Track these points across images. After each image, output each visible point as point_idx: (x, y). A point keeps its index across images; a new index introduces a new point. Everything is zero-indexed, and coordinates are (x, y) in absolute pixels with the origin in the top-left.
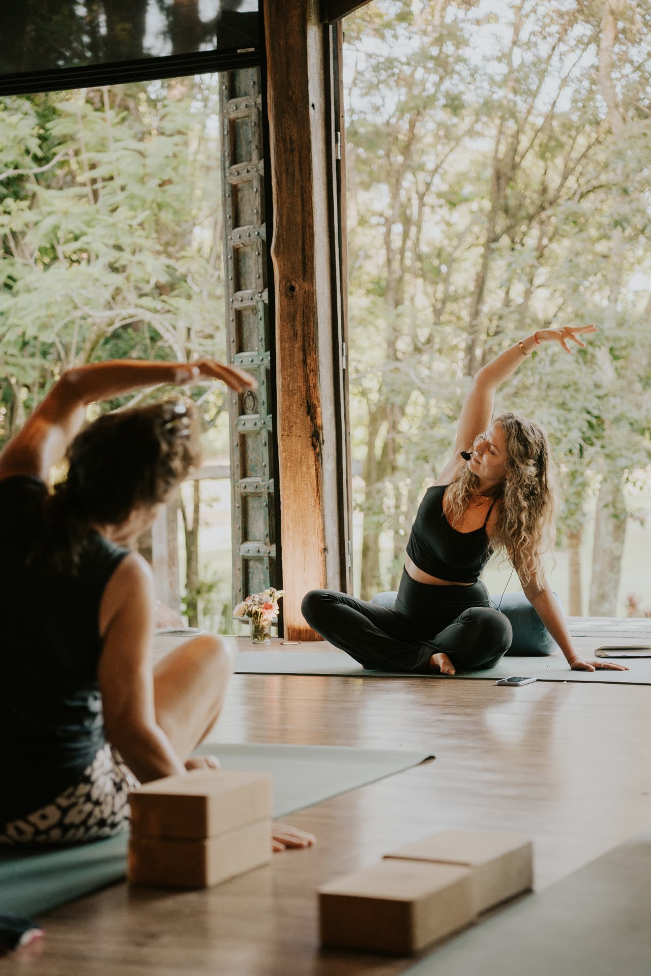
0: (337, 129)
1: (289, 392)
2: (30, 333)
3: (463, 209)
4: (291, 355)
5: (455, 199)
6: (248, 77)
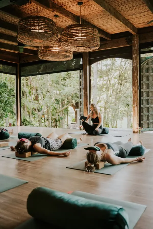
0: (90, 76)
1: (84, 104)
2: (65, 94)
3: (116, 79)
4: (85, 100)
6: (82, 71)
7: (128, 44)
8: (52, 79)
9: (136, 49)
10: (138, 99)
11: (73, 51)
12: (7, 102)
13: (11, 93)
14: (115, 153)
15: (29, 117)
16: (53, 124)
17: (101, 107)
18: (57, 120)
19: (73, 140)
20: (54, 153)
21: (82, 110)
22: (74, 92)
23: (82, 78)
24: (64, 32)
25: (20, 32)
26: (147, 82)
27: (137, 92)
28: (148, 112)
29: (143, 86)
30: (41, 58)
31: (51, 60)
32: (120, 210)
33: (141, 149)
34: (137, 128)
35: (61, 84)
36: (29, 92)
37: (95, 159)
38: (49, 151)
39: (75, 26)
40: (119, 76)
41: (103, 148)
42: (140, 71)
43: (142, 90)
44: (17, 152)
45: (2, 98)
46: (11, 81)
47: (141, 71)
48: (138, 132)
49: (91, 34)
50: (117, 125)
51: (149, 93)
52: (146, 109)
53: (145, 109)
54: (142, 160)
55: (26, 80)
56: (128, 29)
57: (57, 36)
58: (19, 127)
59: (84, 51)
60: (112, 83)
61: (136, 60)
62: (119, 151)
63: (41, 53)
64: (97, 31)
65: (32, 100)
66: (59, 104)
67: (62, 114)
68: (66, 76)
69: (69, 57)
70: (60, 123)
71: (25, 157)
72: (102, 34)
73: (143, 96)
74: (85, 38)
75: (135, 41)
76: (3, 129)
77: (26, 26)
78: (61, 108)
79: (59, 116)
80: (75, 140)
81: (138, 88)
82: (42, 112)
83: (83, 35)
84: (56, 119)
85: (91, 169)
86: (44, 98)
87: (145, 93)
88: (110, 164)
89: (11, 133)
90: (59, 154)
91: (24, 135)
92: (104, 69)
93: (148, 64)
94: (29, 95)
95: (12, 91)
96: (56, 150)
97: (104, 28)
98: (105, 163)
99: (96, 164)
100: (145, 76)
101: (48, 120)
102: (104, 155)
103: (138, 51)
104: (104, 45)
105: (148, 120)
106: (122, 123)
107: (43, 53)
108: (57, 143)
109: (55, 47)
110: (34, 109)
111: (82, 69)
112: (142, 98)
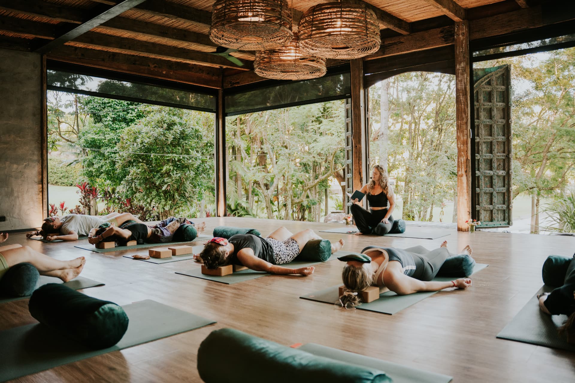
0: (368, 111)
1: (355, 170)
2: (319, 151)
3: (430, 119)
4: (356, 161)
5: (429, 117)
6: (350, 100)
7: (445, 41)
8: (292, 121)
9: (462, 52)
10: (470, 158)
11: (326, 58)
12: (201, 169)
13: (209, 150)
14: (404, 269)
15: (247, 198)
16: (296, 215)
17: (398, 179)
18: (304, 207)
19: (323, 244)
20: (279, 269)
21: (350, 183)
22: (340, 146)
23: (350, 115)
24: (306, 19)
25: (216, 23)
26: (488, 121)
27: (467, 144)
28: (491, 186)
29: (480, 131)
30: (261, 75)
31: (282, 78)
32: (378, 378)
33: (464, 263)
34: (467, 221)
35: (312, 130)
36: (246, 149)
37: (358, 280)
38: (269, 265)
39: (326, 6)
40: (437, 113)
41: (380, 259)
42: (473, 99)
43: (477, 140)
44: (204, 265)
45: (190, 161)
46: (209, 126)
47: (475, 98)
48: (468, 229)
49: (359, 21)
50: (431, 216)
51: (493, 147)
52: (487, 179)
53: (484, 180)
54: (465, 287)
55: (241, 124)
56: (442, 11)
57: (290, 28)
58: (222, 219)
59: (348, 57)
60: (421, 129)
61: (462, 74)
62: (415, 267)
63: (260, 64)
64: (374, 16)
65: (253, 165)
66: (307, 172)
67: (316, 194)
68: (322, 113)
69: (319, 70)
70: (310, 212)
71: (219, 275)
72: (389, 22)
73: (480, 152)
74: (350, 30)
75: (461, 36)
76: (184, 221)
77: (226, 10)
78: (311, 181)
79: (308, 197)
80: (328, 243)
81: (469, 134)
82: (272, 189)
83: (344, 25)
84: (302, 205)
85: (349, 301)
86: (277, 160)
87: (486, 145)
88: (394, 293)
89: (200, 230)
90: (290, 270)
91: (225, 233)
92: (404, 97)
93: (489, 83)
94: (246, 154)
95: (210, 146)
96: (287, 263)
97: (394, 9)
98: (383, 291)
99: (363, 291)
100: (484, 109)
101: (285, 205)
102: (381, 273)
103: (467, 56)
104: (395, 46)
105: (491, 204)
106: (442, 213)
107: (264, 63)
108: (288, 248)
109: (288, 51)
110: (257, 183)
111: (350, 97)
112: (478, 157)
